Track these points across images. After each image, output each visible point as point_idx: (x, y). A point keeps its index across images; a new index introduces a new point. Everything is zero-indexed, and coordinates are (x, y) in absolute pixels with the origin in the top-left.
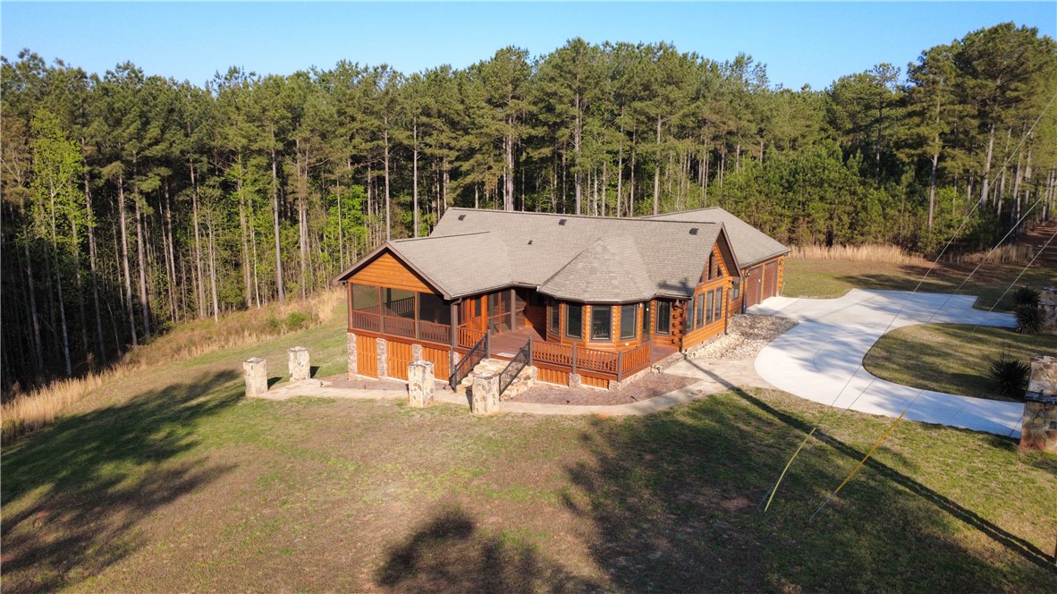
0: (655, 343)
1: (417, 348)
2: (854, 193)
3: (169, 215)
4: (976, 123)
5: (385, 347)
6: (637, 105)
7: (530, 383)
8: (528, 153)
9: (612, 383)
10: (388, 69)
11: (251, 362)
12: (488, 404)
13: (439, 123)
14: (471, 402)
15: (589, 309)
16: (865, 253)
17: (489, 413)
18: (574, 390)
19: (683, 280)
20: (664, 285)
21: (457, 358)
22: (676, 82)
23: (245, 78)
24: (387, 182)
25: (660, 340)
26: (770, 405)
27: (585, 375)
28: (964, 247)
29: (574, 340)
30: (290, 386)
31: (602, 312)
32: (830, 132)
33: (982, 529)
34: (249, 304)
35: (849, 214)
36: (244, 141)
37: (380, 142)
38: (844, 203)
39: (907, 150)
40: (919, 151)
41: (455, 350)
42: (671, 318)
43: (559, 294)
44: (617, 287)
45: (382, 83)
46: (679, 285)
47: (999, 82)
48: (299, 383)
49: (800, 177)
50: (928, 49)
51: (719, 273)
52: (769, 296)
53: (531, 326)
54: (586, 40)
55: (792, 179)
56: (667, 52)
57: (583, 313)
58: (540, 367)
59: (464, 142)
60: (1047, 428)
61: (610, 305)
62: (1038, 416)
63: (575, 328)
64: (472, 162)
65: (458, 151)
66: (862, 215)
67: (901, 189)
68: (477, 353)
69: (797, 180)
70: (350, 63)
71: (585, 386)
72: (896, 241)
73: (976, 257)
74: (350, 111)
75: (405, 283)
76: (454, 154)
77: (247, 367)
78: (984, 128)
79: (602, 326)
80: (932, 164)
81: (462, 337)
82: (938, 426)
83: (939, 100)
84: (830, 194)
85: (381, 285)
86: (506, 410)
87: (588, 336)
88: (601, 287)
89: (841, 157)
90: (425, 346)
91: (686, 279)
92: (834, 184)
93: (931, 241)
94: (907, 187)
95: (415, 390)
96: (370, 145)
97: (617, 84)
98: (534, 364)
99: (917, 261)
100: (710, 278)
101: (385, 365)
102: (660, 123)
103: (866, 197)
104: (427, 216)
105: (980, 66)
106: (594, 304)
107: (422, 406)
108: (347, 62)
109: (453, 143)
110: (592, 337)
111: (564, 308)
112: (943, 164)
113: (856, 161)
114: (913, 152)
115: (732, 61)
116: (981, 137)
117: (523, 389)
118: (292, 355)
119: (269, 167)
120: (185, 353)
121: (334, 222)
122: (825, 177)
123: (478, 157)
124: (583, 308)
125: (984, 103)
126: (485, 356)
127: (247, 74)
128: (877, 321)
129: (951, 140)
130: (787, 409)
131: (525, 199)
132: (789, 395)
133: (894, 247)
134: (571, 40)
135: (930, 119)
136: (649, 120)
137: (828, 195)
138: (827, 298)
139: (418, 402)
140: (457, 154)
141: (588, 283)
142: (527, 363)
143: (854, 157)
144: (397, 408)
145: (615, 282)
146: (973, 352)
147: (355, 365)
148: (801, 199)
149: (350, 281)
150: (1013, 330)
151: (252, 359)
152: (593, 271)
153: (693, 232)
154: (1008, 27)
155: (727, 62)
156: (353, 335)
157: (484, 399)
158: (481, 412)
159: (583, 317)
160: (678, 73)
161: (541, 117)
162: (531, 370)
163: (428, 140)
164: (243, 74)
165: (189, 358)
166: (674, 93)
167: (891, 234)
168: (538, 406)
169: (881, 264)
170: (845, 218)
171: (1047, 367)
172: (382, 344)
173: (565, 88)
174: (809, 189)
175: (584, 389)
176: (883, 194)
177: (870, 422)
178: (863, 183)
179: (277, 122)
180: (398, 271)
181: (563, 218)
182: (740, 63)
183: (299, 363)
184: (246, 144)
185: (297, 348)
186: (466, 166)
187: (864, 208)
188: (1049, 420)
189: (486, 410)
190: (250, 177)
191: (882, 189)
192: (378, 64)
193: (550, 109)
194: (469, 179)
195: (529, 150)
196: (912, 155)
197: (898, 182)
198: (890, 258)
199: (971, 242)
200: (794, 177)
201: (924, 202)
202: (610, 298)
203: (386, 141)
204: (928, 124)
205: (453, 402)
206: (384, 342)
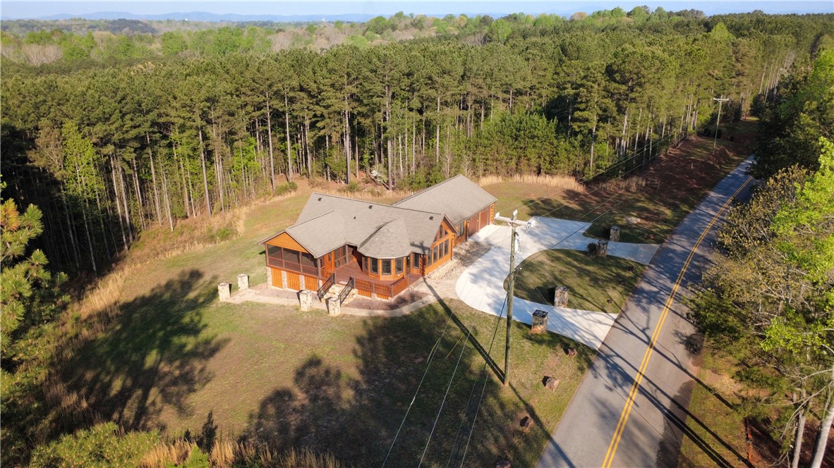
0: (412, 273)
1: (301, 276)
2: (552, 144)
3: (134, 163)
5: (286, 277)
7: (354, 296)
9: (389, 298)
11: (222, 286)
12: (336, 310)
14: (328, 308)
15: (381, 261)
17: (336, 316)
18: (373, 301)
21: (321, 283)
24: (270, 133)
25: (415, 271)
26: (452, 309)
27: (378, 293)
29: (374, 273)
30: (240, 294)
31: (387, 263)
34: (188, 214)
35: (549, 156)
38: (547, 149)
39: (578, 123)
40: (585, 124)
41: (320, 279)
42: (420, 261)
43: (368, 255)
44: (393, 251)
46: (423, 246)
47: (630, 84)
48: (244, 292)
49: (522, 133)
51: (446, 233)
52: (486, 225)
53: (356, 260)
55: (517, 133)
57: (378, 263)
58: (359, 289)
61: (390, 260)
63: (375, 269)
64: (324, 122)
65: (314, 112)
66: (556, 157)
67: (577, 143)
68: (330, 281)
69: (520, 134)
71: (378, 299)
74: (243, 90)
75: (295, 247)
78: (620, 113)
79: (387, 269)
80: (593, 132)
81: (323, 273)
84: (538, 144)
85: (283, 247)
86: (344, 313)
87: (381, 273)
88: (386, 251)
89: (545, 121)
90: (305, 276)
94: (580, 142)
96: (258, 113)
98: (356, 288)
100: (440, 237)
101: (286, 283)
102: (439, 98)
103: (558, 146)
104: (295, 145)
105: (618, 77)
106: (382, 259)
107: (307, 311)
110: (383, 273)
111: (369, 261)
112: (598, 132)
113: (553, 124)
114: (581, 125)
116: (619, 117)
117: (351, 300)
118: (239, 279)
119: (197, 135)
120: (161, 256)
121: (238, 160)
123: (328, 120)
124: (378, 261)
125: (618, 99)
126: (334, 283)
129: (603, 119)
132: (463, 303)
135: (591, 106)
139: (305, 308)
141: (380, 249)
142: (353, 288)
143: (553, 122)
144: (296, 312)
145: (393, 249)
147: (271, 282)
148: (523, 146)
149: (267, 243)
150: (587, 254)
152: (382, 243)
153: (431, 218)
156: (270, 268)
157: (334, 309)
158: (333, 314)
159: (378, 265)
162: (355, 291)
165: (166, 260)
167: (571, 170)
168: (357, 310)
170: (547, 158)
172: (284, 274)
174: (527, 140)
175: (377, 301)
176: (567, 145)
178: (557, 138)
180: (291, 241)
181: (371, 205)
183: (242, 282)
187: (557, 153)
189: (335, 313)
191: (567, 142)
194: (322, 133)
197: (575, 139)
201: (588, 151)
202: (390, 256)
203: (268, 109)
204: (589, 109)
205: (320, 308)
206: (285, 272)
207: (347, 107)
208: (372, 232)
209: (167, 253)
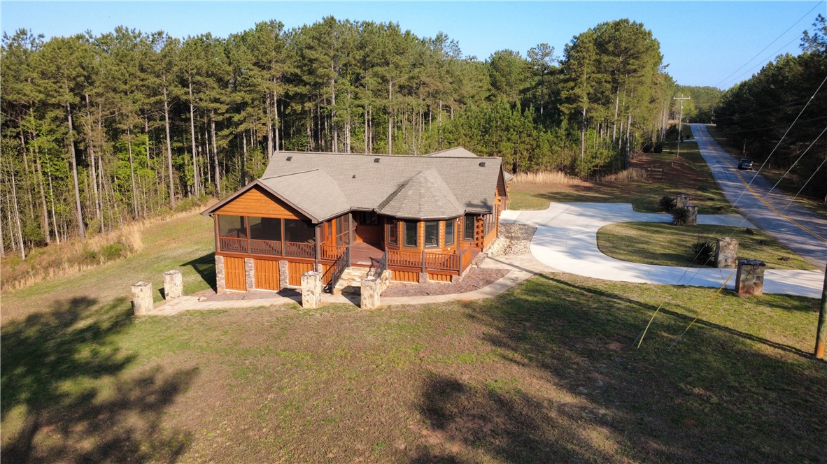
0: (463, 247)
1: (283, 263)
2: (530, 135)
4: (609, 86)
5: (253, 265)
6: (378, 69)
7: (388, 283)
8: (292, 107)
9: (454, 277)
10: (164, 36)
11: (140, 286)
13: (211, 82)
15: (422, 224)
16: (541, 177)
17: (376, 307)
18: (424, 285)
19: (483, 200)
20: (470, 205)
21: (321, 268)
22: (400, 52)
23: (34, 39)
24: (168, 131)
25: (467, 245)
26: (569, 282)
27: (432, 274)
28: (604, 172)
29: (411, 249)
30: (170, 304)
31: (432, 225)
32: (492, 92)
33: (764, 343)
34: (48, 240)
35: (527, 150)
36: (42, 96)
37: (162, 97)
38: (524, 142)
39: (566, 105)
40: (575, 105)
41: (319, 262)
42: (475, 227)
43: (399, 215)
44: (442, 207)
45: (158, 48)
46: (481, 204)
47: (621, 59)
48: (176, 301)
49: (494, 124)
50: (577, 35)
53: (362, 241)
54: (337, 18)
55: (487, 126)
56: (393, 30)
57: (418, 228)
58: (393, 270)
59: (238, 97)
60: (754, 281)
61: (437, 220)
62: (749, 273)
63: (412, 240)
64: (243, 113)
65: (227, 104)
66: (537, 151)
67: (562, 132)
68: (337, 264)
69: (491, 127)
70: (127, 29)
71: (432, 281)
72: (561, 168)
73: (613, 177)
75: (271, 212)
76: (223, 108)
77: (135, 290)
78: (614, 90)
79: (432, 238)
80: (582, 114)
81: (324, 252)
82: (683, 286)
83: (585, 69)
84: (515, 137)
85: (248, 215)
86: (385, 304)
87: (422, 245)
88: (430, 208)
89: (520, 110)
90: (291, 261)
91: (485, 199)
92: (516, 129)
93: (584, 168)
94: (565, 130)
95: (308, 295)
96: (153, 100)
97: (362, 53)
98: (389, 268)
99: (577, 181)
101: (253, 280)
102: (391, 84)
103: (539, 138)
105: (611, 47)
106: (426, 221)
107: (314, 307)
108: (124, 28)
109: (223, 98)
110: (425, 245)
111: (402, 225)
112: (591, 115)
113: (530, 113)
114: (570, 106)
115: (434, 38)
116: (613, 96)
118: (168, 278)
119: (65, 119)
122: (511, 125)
123: (249, 109)
124: (418, 224)
125: (613, 73)
126: (347, 266)
127: (36, 36)
128: (586, 223)
130: (583, 284)
131: (285, 143)
132: (577, 276)
133: (560, 173)
134: (325, 17)
135: (581, 83)
136: (383, 81)
137: (513, 137)
138: (540, 209)
139: (310, 304)
140: (227, 107)
141: (420, 205)
142: (383, 268)
143: (529, 110)
144: (294, 311)
145: (440, 203)
146: (662, 239)
147: (223, 281)
148: (494, 140)
149: (217, 213)
150: (671, 224)
151: (139, 283)
152: (421, 196)
153: (482, 165)
154: (626, 21)
155: (430, 39)
156: (222, 257)
157: (371, 296)
158: (369, 306)
159: (418, 231)
160: (404, 45)
161: (304, 78)
162: (389, 273)
163: (202, 95)
164: (32, 35)
165: (13, 291)
166: (402, 61)
167: (556, 163)
169: (554, 185)
171: (729, 244)
172: (251, 263)
173: (325, 55)
174: (499, 133)
175: (432, 284)
176: (549, 136)
177: (641, 288)
178: (536, 128)
179: (74, 79)
180: (265, 203)
181: (377, 157)
182: (440, 39)
184: (44, 99)
185: (172, 272)
186: (237, 117)
187: (538, 146)
188: (756, 276)
189: (373, 305)
190: (45, 128)
191: (549, 133)
192: (156, 30)
193: (311, 72)
194: (241, 128)
195: (293, 104)
196: (570, 109)
197: (559, 128)
198: (560, 180)
199: (609, 168)
200: (488, 124)
201: (577, 141)
202: (438, 215)
203: (165, 96)
204: (579, 87)
205: (337, 302)
206: (252, 261)
207: (278, 89)
208: (391, 191)
209: (17, 282)
